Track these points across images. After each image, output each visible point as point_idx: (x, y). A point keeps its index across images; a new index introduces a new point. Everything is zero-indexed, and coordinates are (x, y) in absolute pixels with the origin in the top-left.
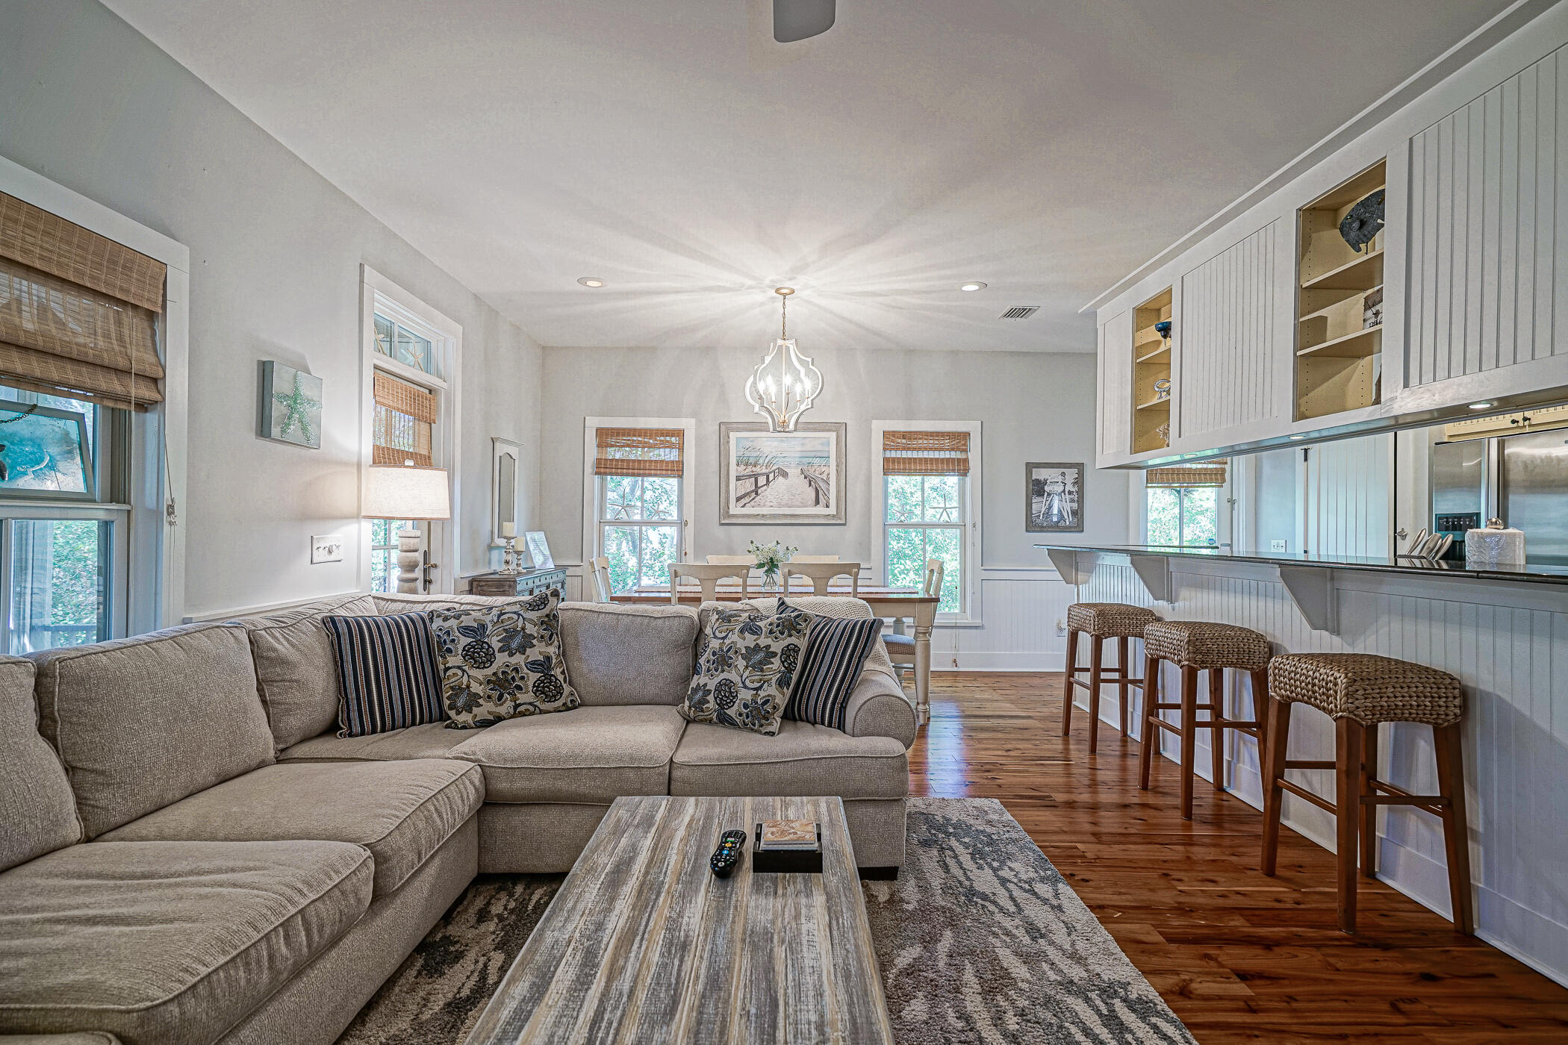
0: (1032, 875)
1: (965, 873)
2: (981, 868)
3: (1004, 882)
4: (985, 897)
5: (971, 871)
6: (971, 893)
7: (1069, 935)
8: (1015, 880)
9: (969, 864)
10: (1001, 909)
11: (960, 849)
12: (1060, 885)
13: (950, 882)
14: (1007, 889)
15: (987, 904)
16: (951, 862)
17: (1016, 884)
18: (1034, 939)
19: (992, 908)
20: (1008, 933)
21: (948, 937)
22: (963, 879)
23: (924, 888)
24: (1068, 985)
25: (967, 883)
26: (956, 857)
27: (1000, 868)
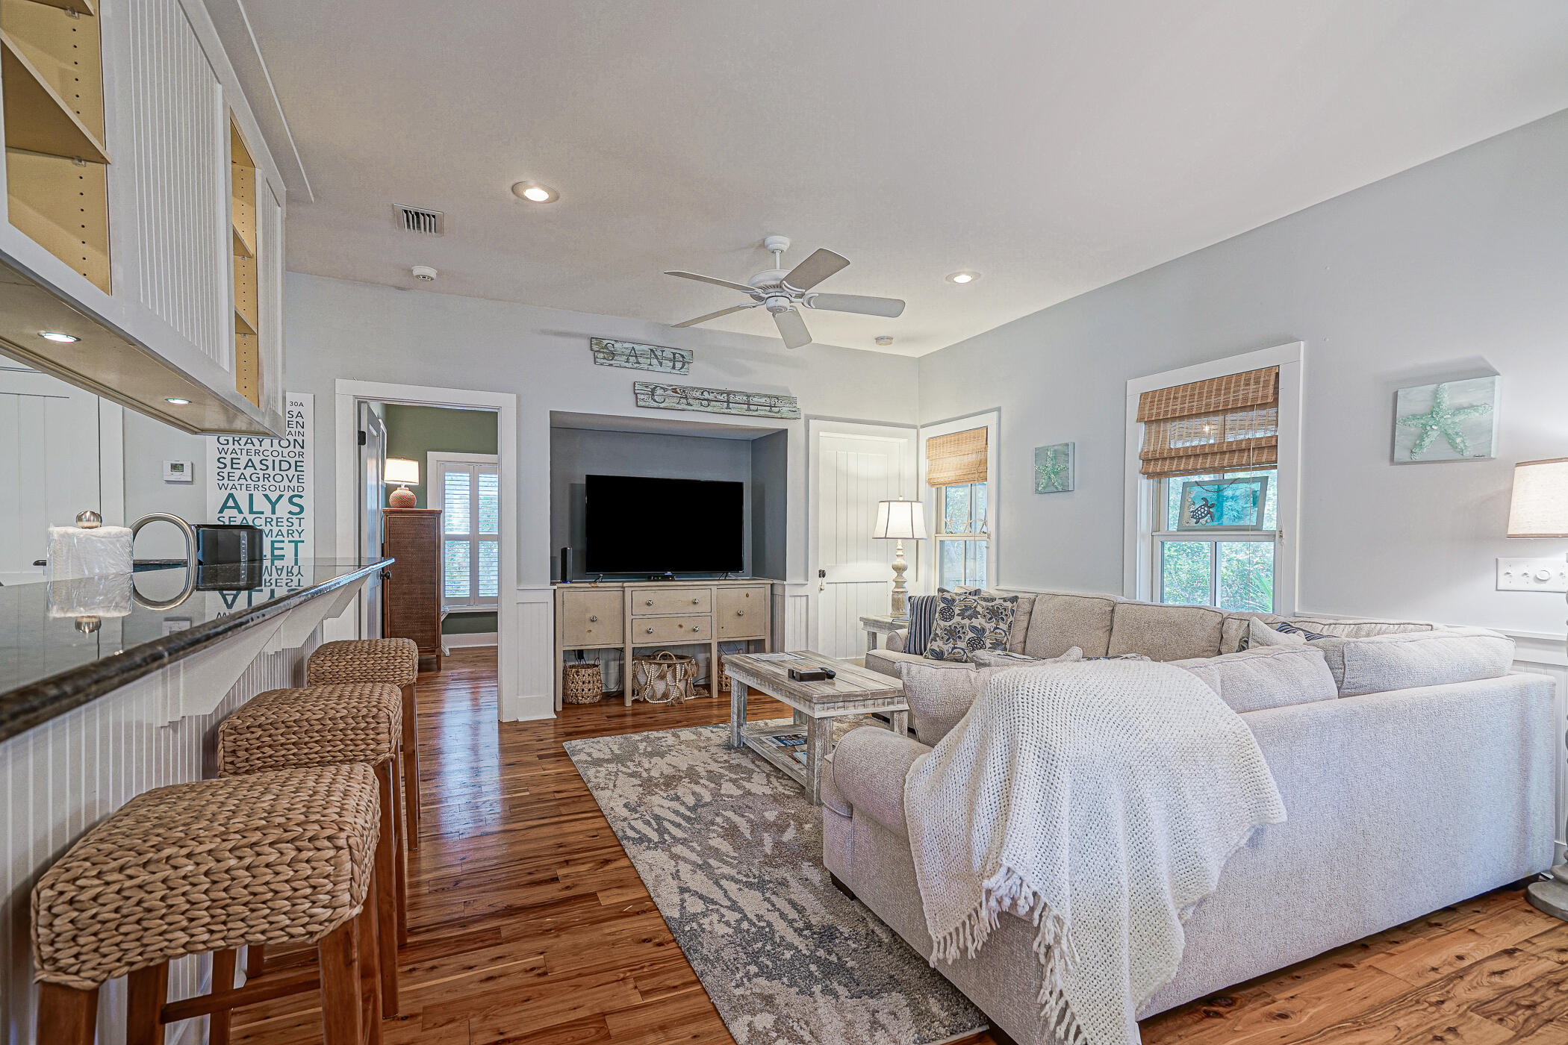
0: (705, 921)
1: (773, 905)
2: (760, 917)
3: (734, 907)
4: (750, 885)
5: (768, 910)
6: (761, 886)
7: (678, 871)
8: (723, 910)
9: (773, 918)
10: (733, 879)
11: (791, 937)
12: (677, 915)
13: (781, 890)
14: (730, 899)
15: (745, 879)
16: (793, 914)
17: (722, 906)
18: (706, 862)
19: (740, 877)
20: (726, 863)
21: (768, 850)
22: (774, 898)
23: (805, 881)
24: (684, 842)
25: (768, 895)
26: (791, 922)
27: (739, 922)
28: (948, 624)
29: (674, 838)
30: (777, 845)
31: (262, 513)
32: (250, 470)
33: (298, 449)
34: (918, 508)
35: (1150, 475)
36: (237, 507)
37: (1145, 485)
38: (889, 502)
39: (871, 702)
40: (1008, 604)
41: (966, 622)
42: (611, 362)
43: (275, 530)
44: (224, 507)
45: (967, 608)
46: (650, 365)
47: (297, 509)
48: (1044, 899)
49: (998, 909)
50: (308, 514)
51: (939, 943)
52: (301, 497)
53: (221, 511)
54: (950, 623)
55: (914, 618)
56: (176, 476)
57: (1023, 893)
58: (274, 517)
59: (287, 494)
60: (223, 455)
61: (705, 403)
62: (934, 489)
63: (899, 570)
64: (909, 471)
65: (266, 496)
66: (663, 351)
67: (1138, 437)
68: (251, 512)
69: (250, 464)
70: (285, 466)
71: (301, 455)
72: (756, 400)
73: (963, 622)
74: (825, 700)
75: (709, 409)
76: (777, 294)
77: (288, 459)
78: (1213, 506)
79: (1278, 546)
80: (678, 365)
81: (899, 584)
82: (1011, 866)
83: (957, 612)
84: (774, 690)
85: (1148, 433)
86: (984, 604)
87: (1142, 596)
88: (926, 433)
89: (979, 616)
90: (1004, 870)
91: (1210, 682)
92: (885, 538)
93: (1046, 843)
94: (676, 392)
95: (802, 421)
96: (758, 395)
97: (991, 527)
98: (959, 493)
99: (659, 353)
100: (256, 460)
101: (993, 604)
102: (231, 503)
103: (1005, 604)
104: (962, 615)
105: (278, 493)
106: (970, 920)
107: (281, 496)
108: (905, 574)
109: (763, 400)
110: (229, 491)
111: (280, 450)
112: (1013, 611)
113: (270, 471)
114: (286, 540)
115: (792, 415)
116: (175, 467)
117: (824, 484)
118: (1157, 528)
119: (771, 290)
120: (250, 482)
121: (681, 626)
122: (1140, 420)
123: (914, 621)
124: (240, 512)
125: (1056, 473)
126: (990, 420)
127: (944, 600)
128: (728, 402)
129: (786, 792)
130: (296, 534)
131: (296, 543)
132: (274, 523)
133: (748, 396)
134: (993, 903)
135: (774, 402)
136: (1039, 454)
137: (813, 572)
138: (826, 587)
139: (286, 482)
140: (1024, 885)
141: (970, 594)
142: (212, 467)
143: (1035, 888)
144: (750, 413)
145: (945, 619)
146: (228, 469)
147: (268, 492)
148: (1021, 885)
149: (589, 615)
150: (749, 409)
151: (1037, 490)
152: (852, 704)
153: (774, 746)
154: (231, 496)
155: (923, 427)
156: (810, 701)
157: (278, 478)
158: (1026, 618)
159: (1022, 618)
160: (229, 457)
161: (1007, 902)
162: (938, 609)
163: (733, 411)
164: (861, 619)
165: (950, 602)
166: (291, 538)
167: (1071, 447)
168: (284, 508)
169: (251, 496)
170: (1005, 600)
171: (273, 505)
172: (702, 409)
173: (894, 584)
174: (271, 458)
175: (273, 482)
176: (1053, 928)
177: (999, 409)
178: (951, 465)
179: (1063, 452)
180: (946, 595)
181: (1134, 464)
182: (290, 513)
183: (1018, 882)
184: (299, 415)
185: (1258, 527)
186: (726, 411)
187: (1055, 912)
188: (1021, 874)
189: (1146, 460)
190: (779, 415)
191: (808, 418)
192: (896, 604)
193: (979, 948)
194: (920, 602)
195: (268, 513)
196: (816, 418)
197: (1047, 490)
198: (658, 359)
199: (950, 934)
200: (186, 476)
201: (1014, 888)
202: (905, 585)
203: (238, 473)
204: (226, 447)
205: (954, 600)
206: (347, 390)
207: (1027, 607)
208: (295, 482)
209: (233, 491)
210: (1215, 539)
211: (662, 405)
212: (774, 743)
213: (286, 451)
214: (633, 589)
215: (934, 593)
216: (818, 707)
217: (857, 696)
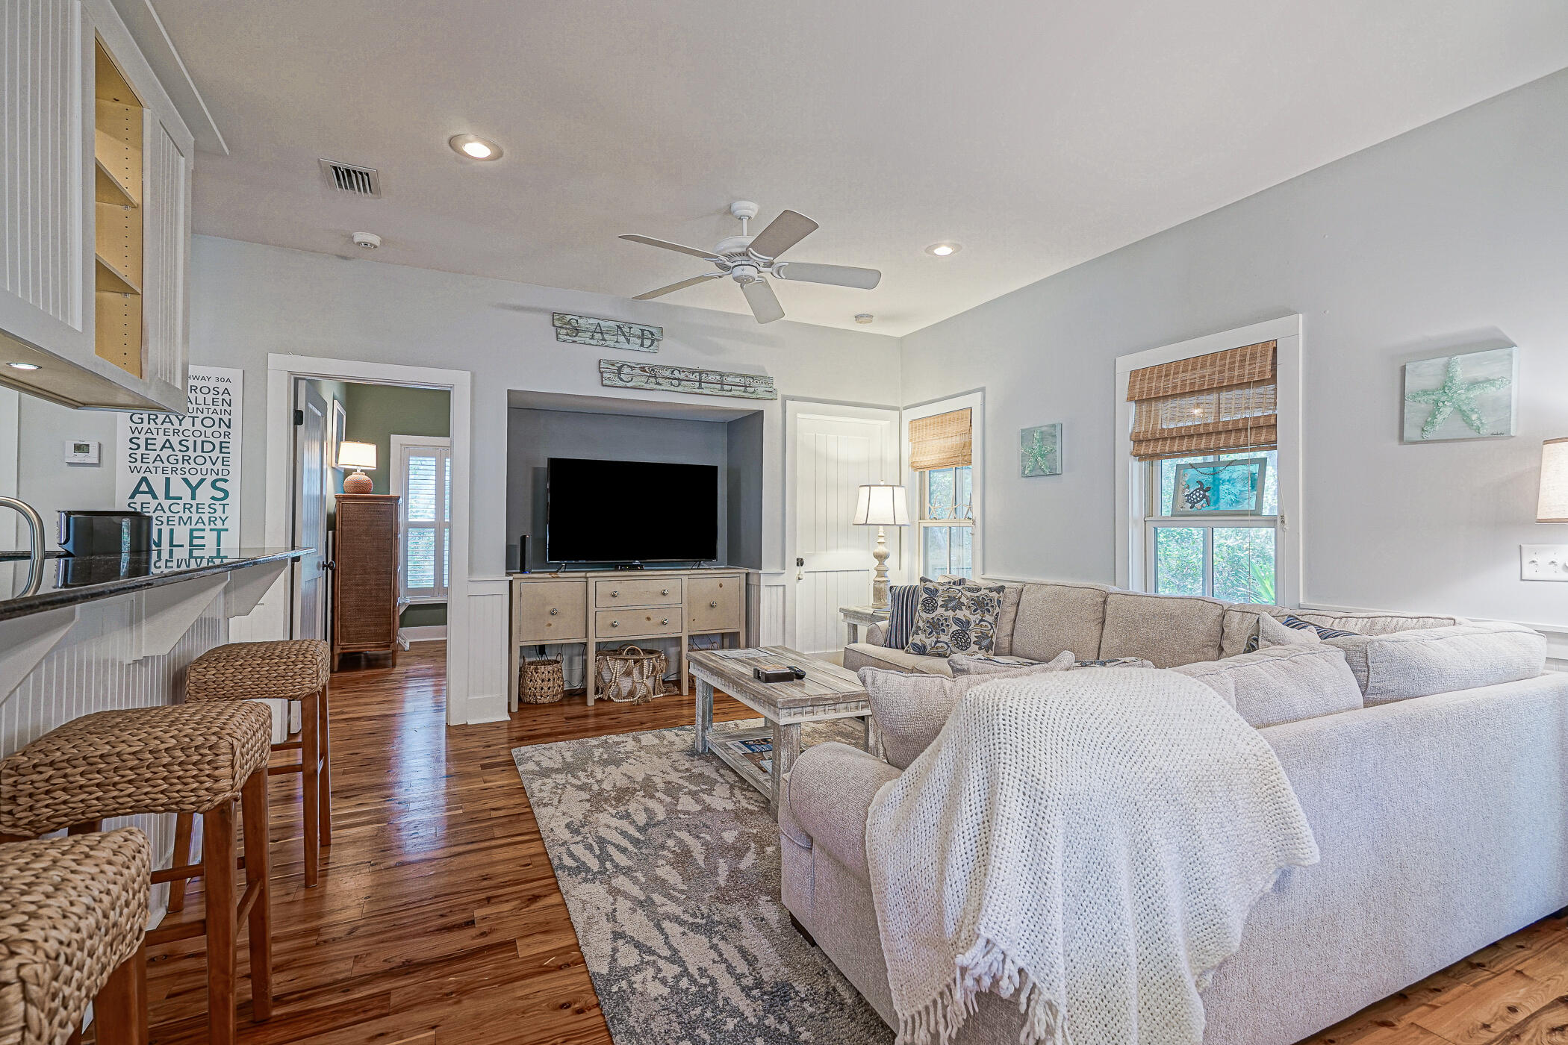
0: (638, 978)
1: (721, 955)
2: (702, 971)
3: (675, 958)
4: (695, 928)
5: (714, 962)
6: (708, 929)
7: (615, 910)
8: (661, 963)
9: (718, 971)
10: (677, 920)
11: (739, 1000)
12: (605, 971)
13: (732, 934)
14: (670, 947)
15: (691, 920)
16: (742, 967)
17: (660, 957)
18: (649, 898)
19: (686, 917)
20: (671, 898)
21: (722, 881)
22: (722, 945)
23: (761, 921)
24: (627, 872)
25: (715, 941)
26: (738, 977)
27: (677, 978)
28: (929, 616)
29: (616, 866)
30: (734, 873)
31: (181, 498)
32: (168, 452)
33: (224, 428)
34: (900, 492)
35: (1141, 457)
36: (151, 492)
37: (1136, 467)
38: (870, 486)
39: (844, 705)
40: (994, 595)
41: (950, 613)
42: (574, 339)
43: (195, 517)
44: (136, 491)
45: (951, 599)
46: (617, 342)
47: (221, 495)
48: (1033, 978)
49: (976, 988)
50: (234, 499)
51: (906, 1022)
52: (226, 481)
53: (132, 497)
54: (933, 615)
55: (896, 609)
56: (80, 457)
57: (1006, 972)
58: (194, 503)
59: (210, 478)
60: (136, 434)
61: (675, 382)
62: (917, 473)
63: (881, 557)
64: (891, 455)
65: (186, 480)
66: (630, 328)
67: (1128, 417)
68: (167, 497)
69: (167, 444)
70: (208, 447)
71: (227, 435)
72: (730, 379)
73: (946, 614)
74: (791, 705)
75: (680, 389)
76: (744, 262)
77: (211, 439)
78: (1208, 489)
79: (1280, 532)
80: (647, 343)
81: (881, 573)
82: (990, 937)
83: (940, 603)
84: (738, 692)
85: (1139, 414)
86: (969, 594)
87: (1136, 586)
88: (909, 415)
89: (963, 608)
90: (981, 942)
91: (1224, 694)
92: (866, 524)
93: (1034, 905)
94: (645, 371)
95: (778, 403)
96: (731, 374)
97: (976, 513)
98: (945, 478)
99: (626, 330)
100: (175, 440)
101: (978, 594)
102: (144, 488)
103: (991, 594)
104: (945, 606)
105: (199, 477)
106: (942, 998)
107: (202, 480)
108: (887, 562)
109: (737, 380)
110: (142, 475)
111: (203, 429)
112: (999, 602)
113: (190, 452)
114: (207, 528)
115: (768, 395)
116: (78, 448)
117: (801, 468)
118: (1150, 512)
119: (737, 258)
120: (166, 464)
121: (649, 619)
122: (1130, 399)
123: (895, 613)
124: (155, 497)
125: (1043, 456)
126: (974, 401)
127: (927, 590)
128: (700, 382)
129: (750, 807)
130: (219, 522)
131: (219, 531)
132: (194, 509)
133: (722, 375)
134: (969, 982)
135: (748, 382)
136: (1026, 435)
137: (791, 561)
138: (804, 576)
139: (209, 463)
140: (1008, 960)
141: (954, 583)
142: (123, 448)
143: (1021, 964)
144: (724, 393)
145: (927, 611)
146: (142, 450)
147: (187, 476)
148: (1004, 961)
149: (550, 608)
150: (722, 389)
151: (1023, 473)
152: (822, 708)
153: (741, 753)
154: (144, 479)
155: (906, 408)
156: (775, 706)
157: (200, 460)
158: (1014, 608)
159: (1009, 609)
160: (143, 437)
161: (987, 982)
162: (920, 600)
163: (705, 391)
164: (841, 610)
165: (933, 593)
166: (212, 526)
167: (1058, 428)
168: (205, 493)
169: (168, 480)
170: (991, 590)
171: (194, 490)
172: (672, 388)
173: (876, 573)
174: (192, 439)
175: (193, 465)
176: (1043, 1017)
177: (983, 390)
178: (935, 448)
179: (1051, 434)
180: (929, 585)
181: (1124, 445)
182: (213, 498)
183: (1000, 957)
184: (226, 391)
185: (1257, 512)
186: (700, 391)
187: (1047, 996)
188: (1003, 947)
189: (1138, 440)
190: (754, 396)
191: (785, 399)
192: (878, 594)
193: (954, 1036)
194: (901, 592)
195: (187, 499)
196: (793, 399)
197: (1033, 474)
198: (625, 336)
199: (919, 1013)
200: (92, 457)
201: (995, 965)
202: (887, 574)
203: (153, 455)
204: (140, 427)
205: (937, 591)
206: (280, 367)
207: (1013, 598)
208: (219, 465)
209: (147, 475)
210: (1212, 524)
211: (629, 385)
212: (740, 748)
213: (209, 431)
214: (597, 579)
215: (917, 583)
216: (783, 712)
217: (827, 699)
